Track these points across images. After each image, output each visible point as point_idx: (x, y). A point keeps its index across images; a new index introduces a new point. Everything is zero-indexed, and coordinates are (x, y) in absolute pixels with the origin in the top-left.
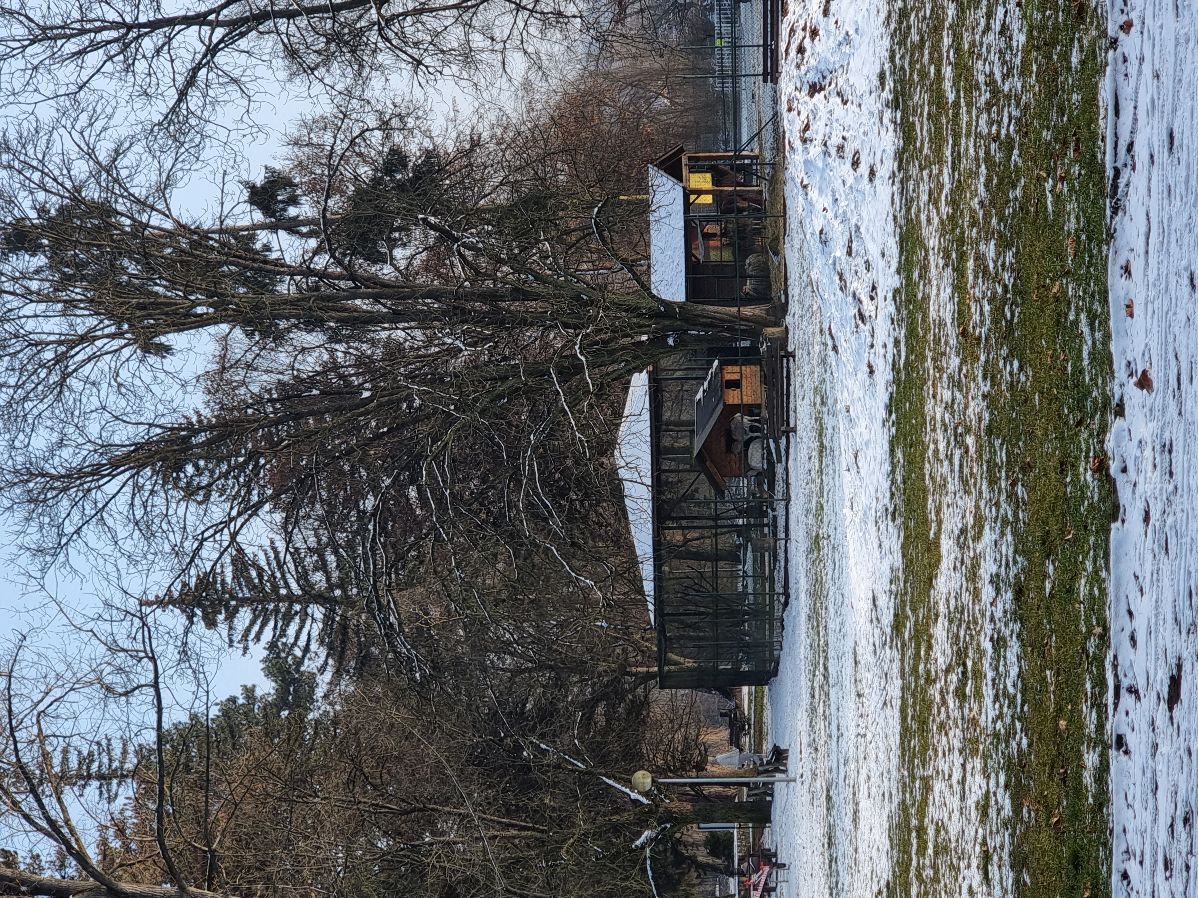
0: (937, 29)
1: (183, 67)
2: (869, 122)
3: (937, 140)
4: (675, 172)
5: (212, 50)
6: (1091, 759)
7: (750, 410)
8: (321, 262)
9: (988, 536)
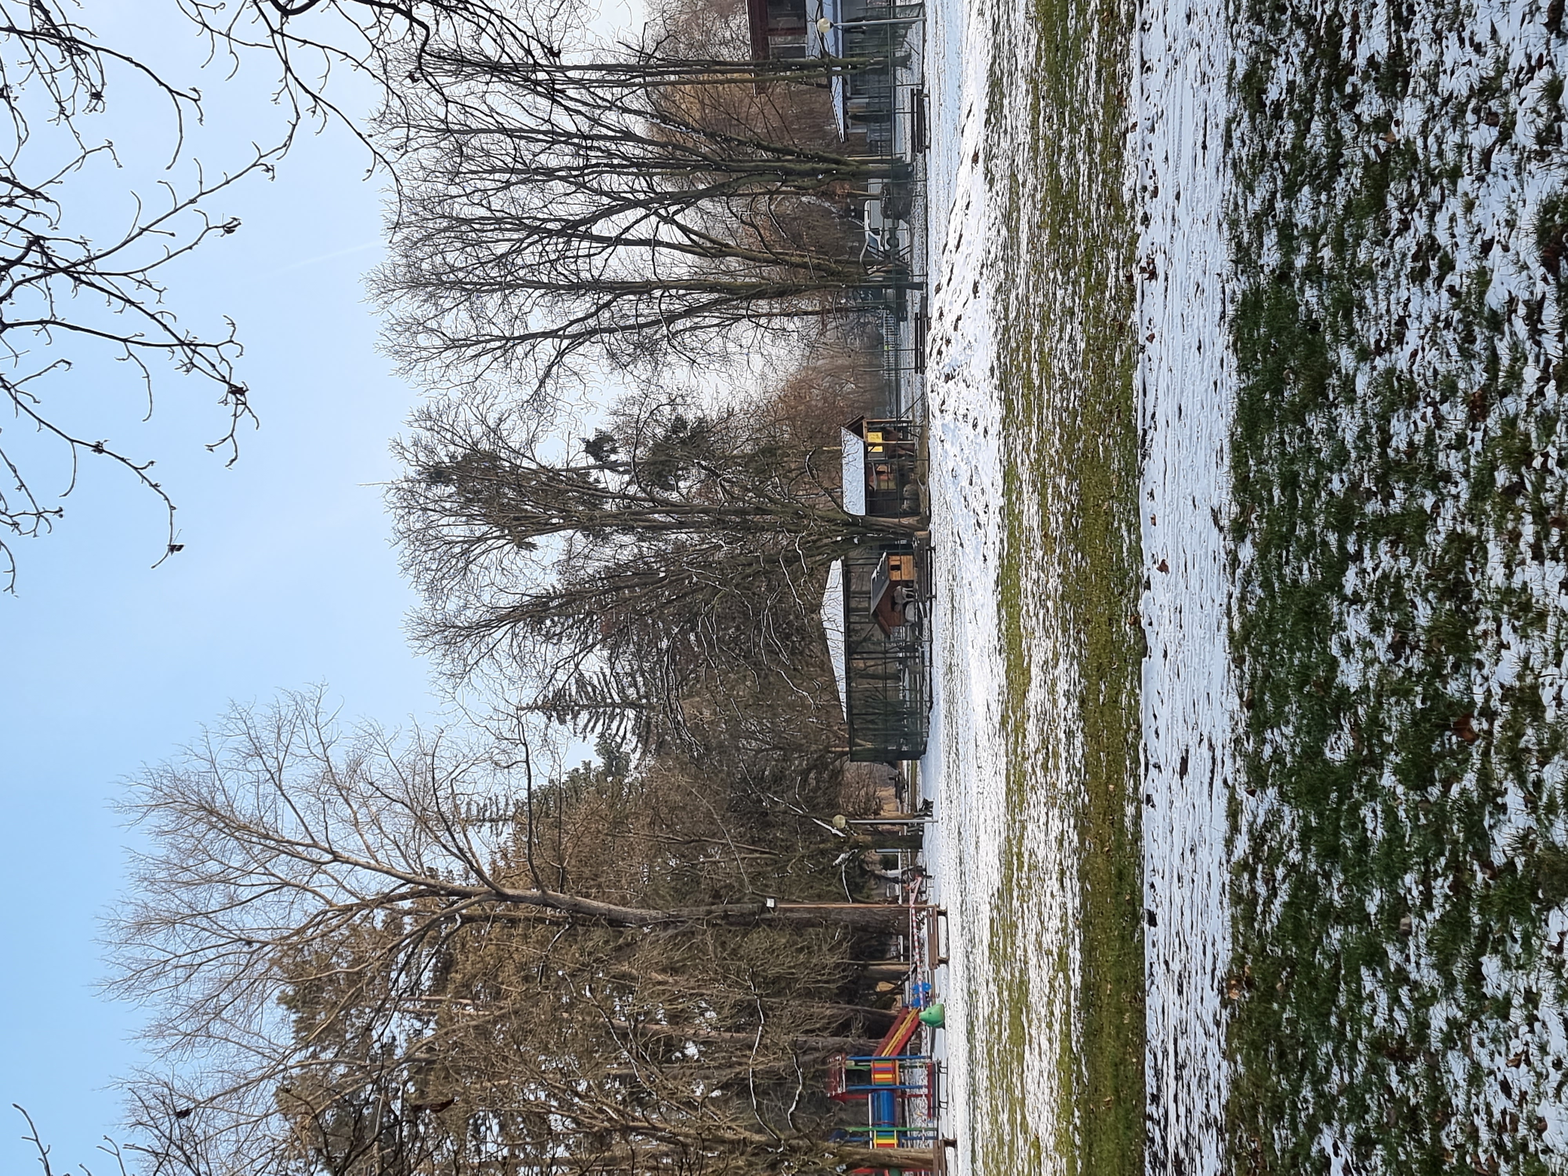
0: (1028, 339)
1: (542, 366)
2: (984, 399)
3: (1028, 410)
4: (858, 432)
5: (561, 354)
6: (1130, 810)
7: (907, 584)
8: (632, 490)
9: (1062, 666)
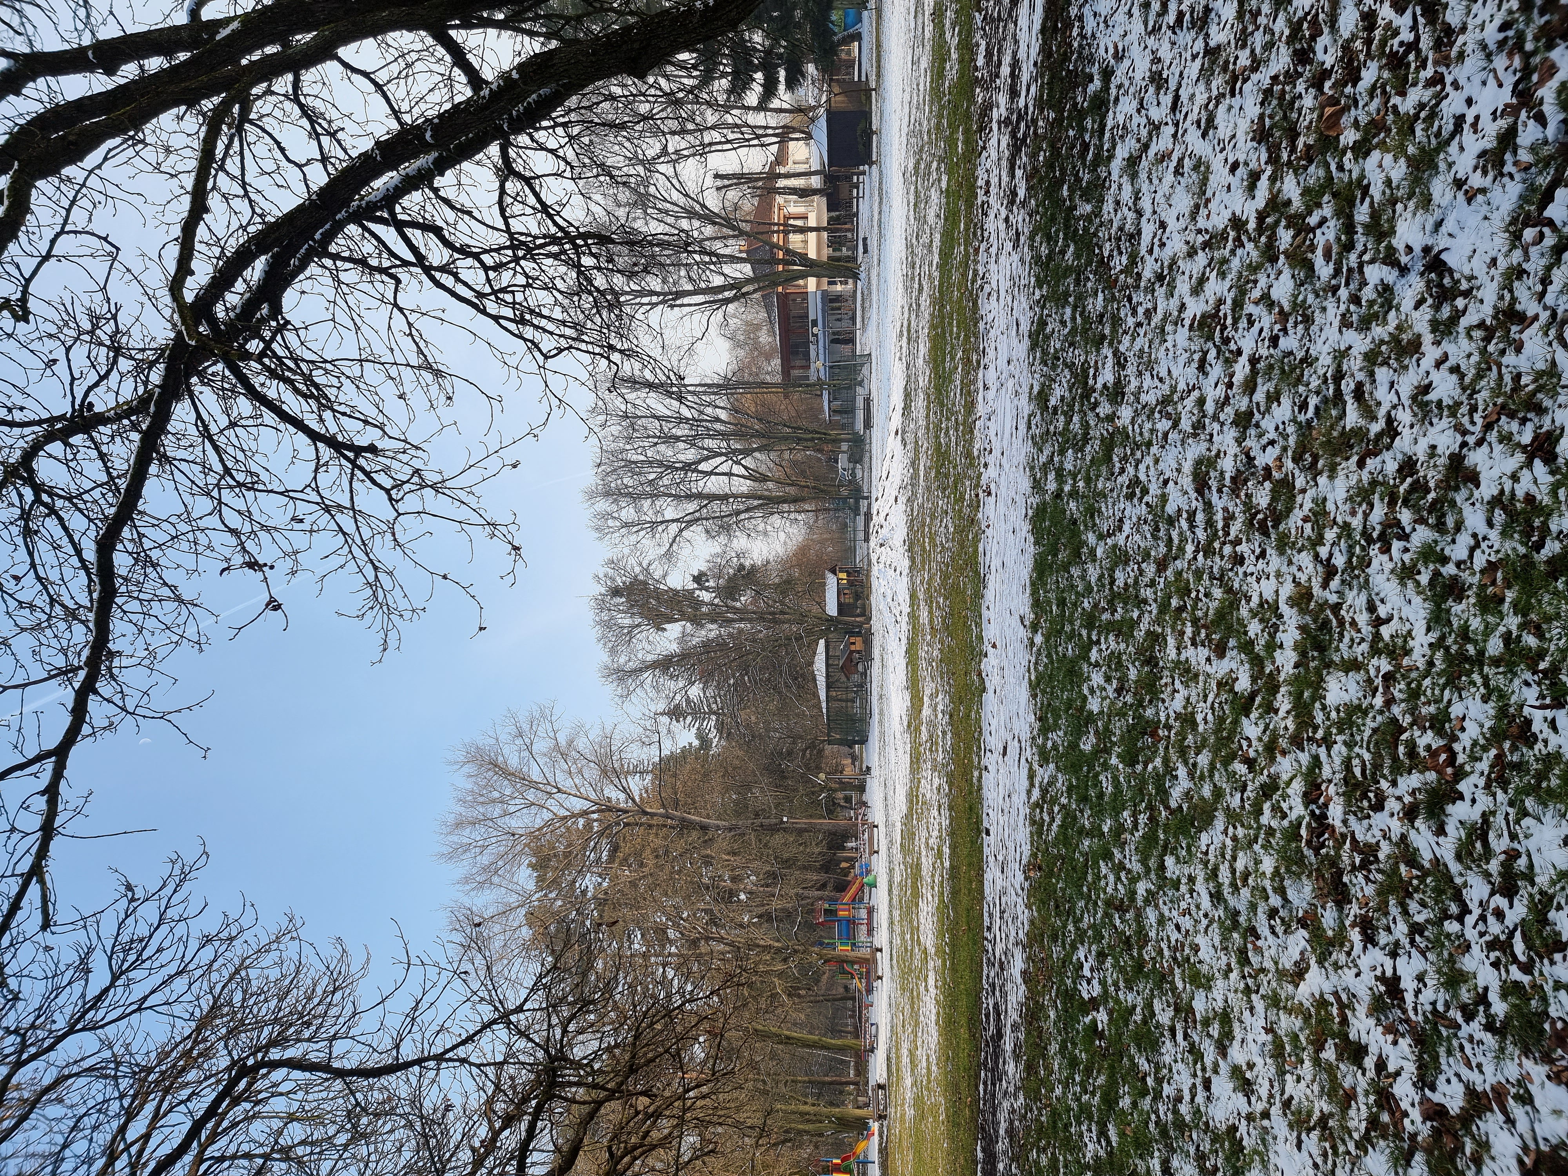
0: (923, 525)
1: (671, 536)
2: (901, 557)
3: (923, 562)
4: (834, 572)
5: (681, 531)
6: (976, 774)
7: (858, 652)
8: (716, 601)
9: (940, 697)
